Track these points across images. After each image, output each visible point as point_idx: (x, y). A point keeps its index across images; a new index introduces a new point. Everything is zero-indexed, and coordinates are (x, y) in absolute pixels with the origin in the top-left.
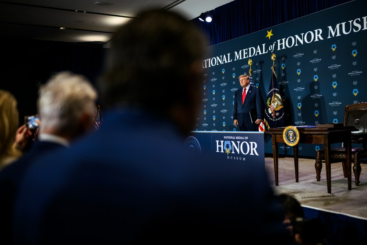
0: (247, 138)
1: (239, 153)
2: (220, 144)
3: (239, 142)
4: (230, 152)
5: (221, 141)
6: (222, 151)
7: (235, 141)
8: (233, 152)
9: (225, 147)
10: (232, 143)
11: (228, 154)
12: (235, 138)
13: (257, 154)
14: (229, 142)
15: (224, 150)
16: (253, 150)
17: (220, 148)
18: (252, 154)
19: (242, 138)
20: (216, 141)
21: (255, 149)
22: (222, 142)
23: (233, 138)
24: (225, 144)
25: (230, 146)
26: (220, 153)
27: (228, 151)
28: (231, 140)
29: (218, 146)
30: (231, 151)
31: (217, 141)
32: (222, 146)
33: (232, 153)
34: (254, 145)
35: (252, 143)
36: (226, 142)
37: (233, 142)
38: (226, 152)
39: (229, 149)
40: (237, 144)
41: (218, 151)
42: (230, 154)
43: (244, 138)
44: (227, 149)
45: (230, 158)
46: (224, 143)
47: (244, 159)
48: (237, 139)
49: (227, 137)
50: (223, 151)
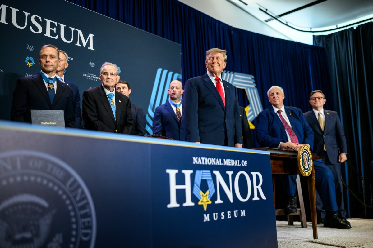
0: (245, 163)
1: (232, 201)
2: (180, 180)
3: (230, 173)
4: (210, 202)
5: (183, 171)
6: (189, 203)
8: (219, 201)
9: (197, 188)
10: (214, 177)
11: (205, 208)
12: (223, 162)
13: (264, 198)
14: (206, 175)
15: (195, 199)
16: (257, 189)
18: (256, 198)
19: (236, 163)
20: (168, 171)
21: (259, 187)
22: (187, 173)
23: (218, 162)
24: (198, 181)
25: (210, 184)
26: (181, 210)
27: (205, 200)
28: (212, 168)
29: (173, 187)
30: (214, 198)
31: (172, 173)
32: (187, 186)
33: (216, 202)
34: (257, 176)
35: (254, 174)
36: (200, 175)
37: (217, 173)
38: (200, 203)
39: (207, 193)
40: (226, 178)
41: (173, 204)
42: (212, 208)
43: (240, 163)
44: (201, 193)
45: (211, 217)
46: (193, 176)
47: (243, 213)
48: (226, 166)
49: (203, 159)
50: (193, 201)
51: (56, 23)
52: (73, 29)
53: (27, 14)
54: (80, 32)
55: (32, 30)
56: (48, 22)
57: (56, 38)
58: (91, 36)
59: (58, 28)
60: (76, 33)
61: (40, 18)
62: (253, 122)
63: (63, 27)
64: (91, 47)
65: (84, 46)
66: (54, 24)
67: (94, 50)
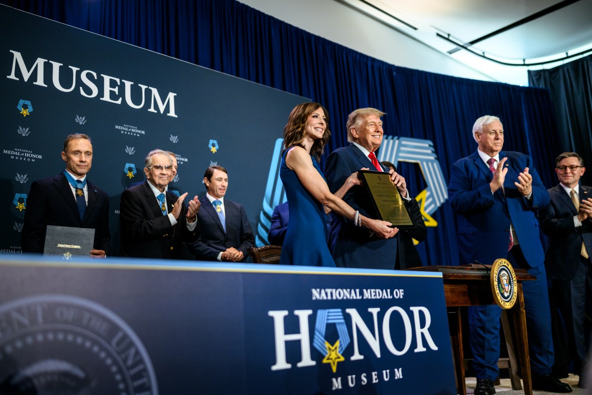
0: (400, 293)
1: (378, 355)
2: (292, 325)
3: (375, 311)
4: (342, 359)
5: (297, 312)
6: (307, 361)
7: (362, 306)
8: (357, 356)
9: (319, 338)
10: (348, 319)
11: (334, 369)
12: (362, 294)
13: (434, 347)
16: (422, 334)
17: (293, 350)
18: (420, 348)
19: (385, 295)
20: (271, 313)
21: (425, 331)
22: (303, 315)
23: (354, 295)
24: (321, 326)
27: (333, 356)
28: (343, 304)
29: (281, 338)
30: (348, 351)
31: (279, 316)
32: (304, 336)
34: (421, 314)
35: (415, 310)
36: (324, 317)
38: (325, 361)
39: (337, 344)
40: (368, 319)
41: (281, 363)
43: (392, 294)
44: (327, 345)
45: (345, 382)
46: (312, 320)
47: (399, 374)
48: (367, 299)
49: (329, 291)
50: (313, 359)
51: (118, 80)
52: (144, 87)
53: (75, 69)
54: (155, 91)
55: (83, 93)
56: (107, 79)
57: (119, 102)
58: (171, 96)
59: (122, 88)
60: (149, 93)
61: (95, 74)
62: (434, 216)
63: (128, 84)
64: (172, 113)
65: (162, 112)
66: (116, 82)
67: (177, 116)
